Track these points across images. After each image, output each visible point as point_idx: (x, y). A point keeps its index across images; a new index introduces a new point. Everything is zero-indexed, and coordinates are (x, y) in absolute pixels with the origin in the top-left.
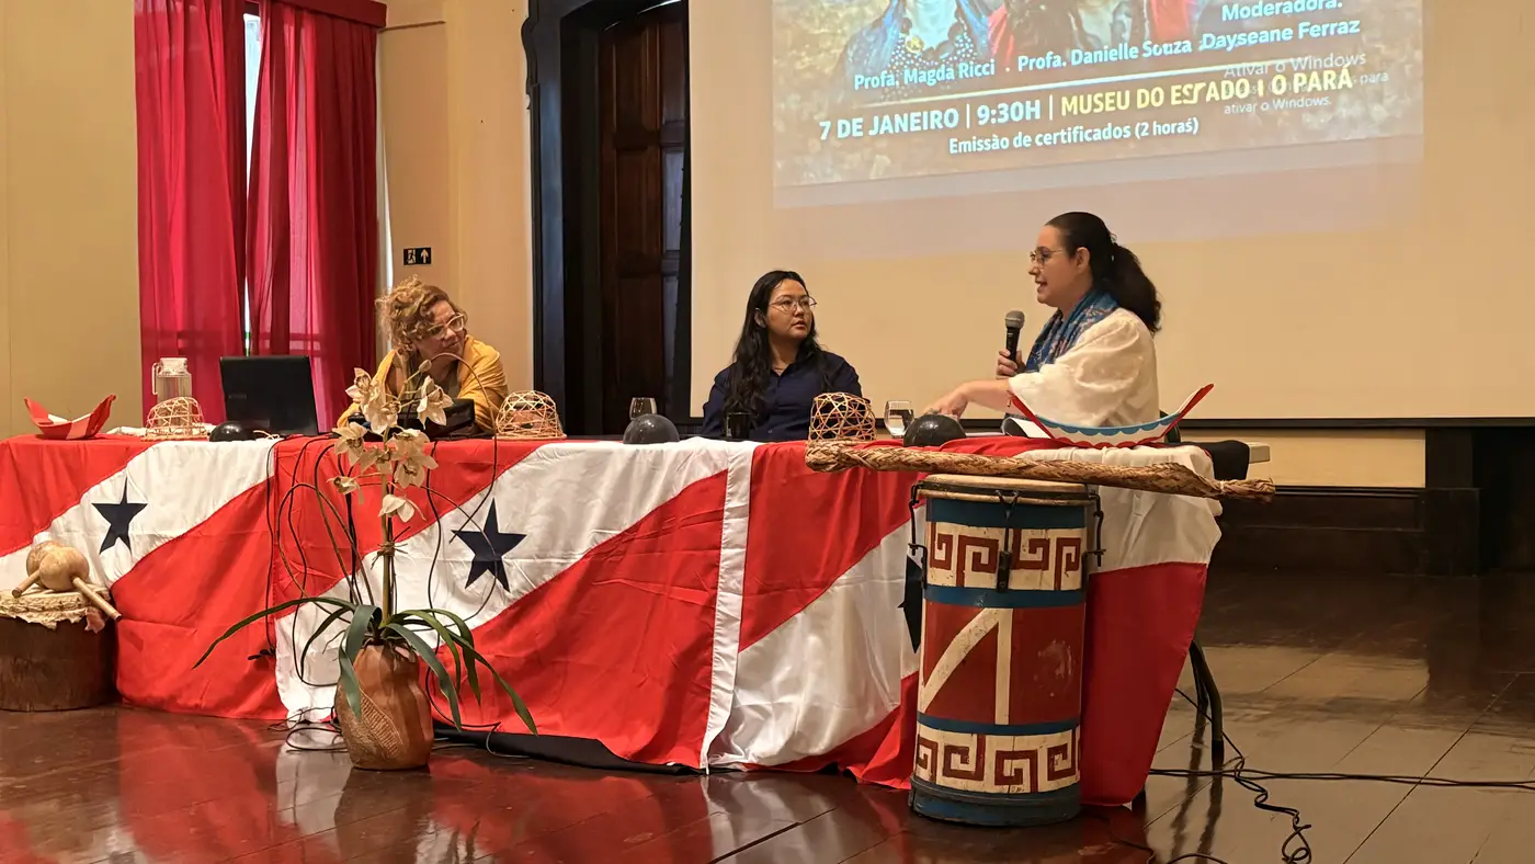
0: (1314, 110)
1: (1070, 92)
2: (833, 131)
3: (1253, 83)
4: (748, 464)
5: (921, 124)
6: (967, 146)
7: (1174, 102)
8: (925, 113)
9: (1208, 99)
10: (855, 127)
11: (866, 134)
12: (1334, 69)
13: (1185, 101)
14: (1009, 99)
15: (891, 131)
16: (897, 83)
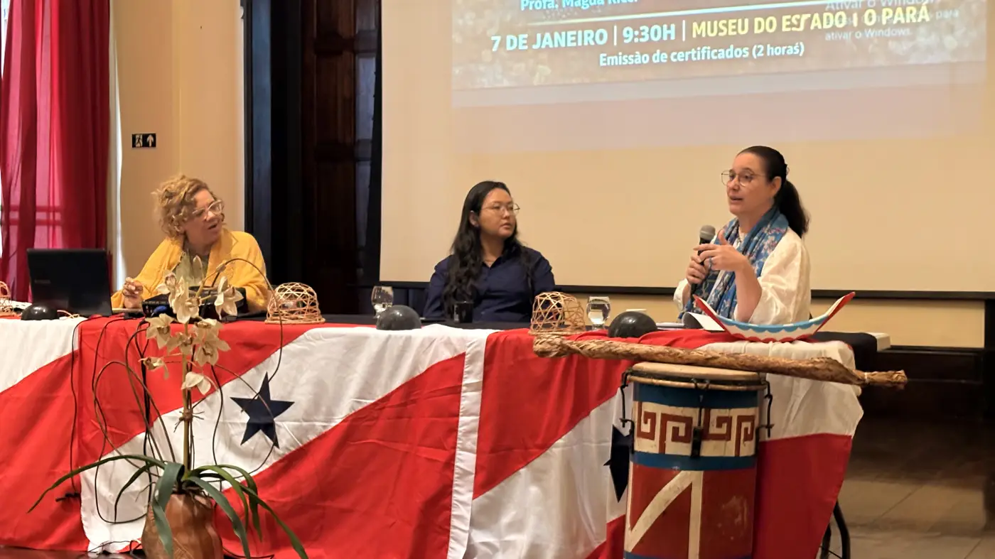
0: (898, 39)
1: (700, 19)
2: (503, 44)
3: (849, 15)
4: (482, 348)
5: (576, 41)
6: (615, 60)
7: (784, 29)
8: (580, 32)
9: (812, 28)
10: (522, 42)
11: (530, 47)
12: (914, 5)
13: (794, 29)
14: (650, 22)
15: (551, 46)
16: (557, 6)
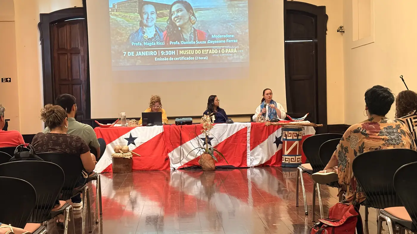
0: (230, 56)
1: (181, 50)
2: (127, 54)
3: (218, 51)
6: (159, 59)
7: (203, 53)
8: (149, 52)
9: (209, 53)
10: (132, 54)
11: (135, 55)
12: (233, 49)
13: (205, 53)
15: (141, 55)
16: (142, 45)
